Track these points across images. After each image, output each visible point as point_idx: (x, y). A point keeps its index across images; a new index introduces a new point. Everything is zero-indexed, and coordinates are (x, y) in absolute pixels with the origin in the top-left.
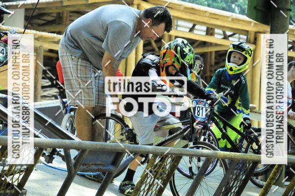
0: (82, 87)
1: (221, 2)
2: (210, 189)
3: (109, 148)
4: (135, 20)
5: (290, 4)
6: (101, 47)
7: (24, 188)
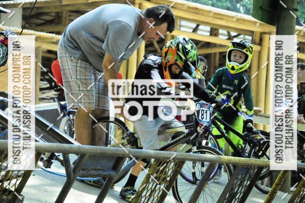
0: (81, 89)
1: (226, 2)
2: (214, 195)
3: (110, 152)
4: (137, 20)
5: (296, 3)
6: (101, 48)
7: (21, 194)
